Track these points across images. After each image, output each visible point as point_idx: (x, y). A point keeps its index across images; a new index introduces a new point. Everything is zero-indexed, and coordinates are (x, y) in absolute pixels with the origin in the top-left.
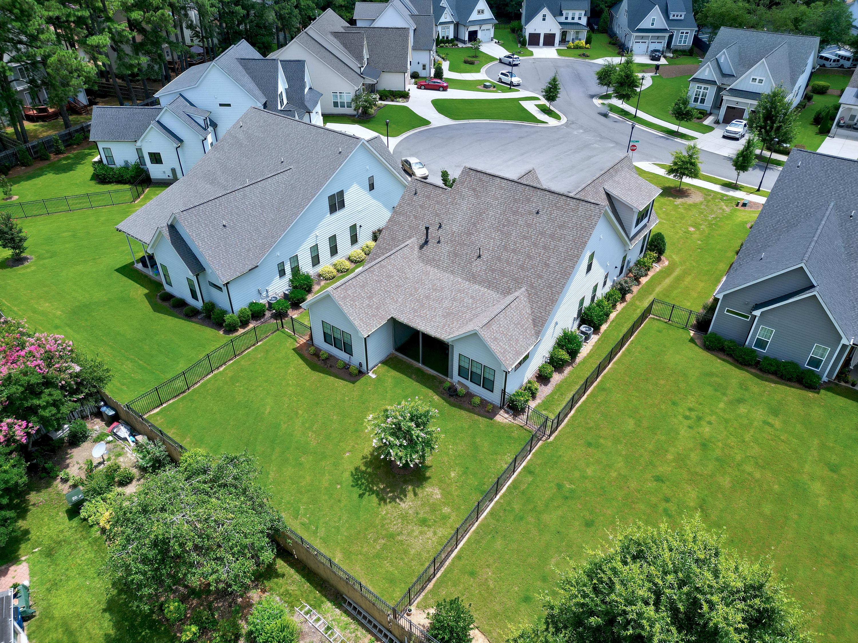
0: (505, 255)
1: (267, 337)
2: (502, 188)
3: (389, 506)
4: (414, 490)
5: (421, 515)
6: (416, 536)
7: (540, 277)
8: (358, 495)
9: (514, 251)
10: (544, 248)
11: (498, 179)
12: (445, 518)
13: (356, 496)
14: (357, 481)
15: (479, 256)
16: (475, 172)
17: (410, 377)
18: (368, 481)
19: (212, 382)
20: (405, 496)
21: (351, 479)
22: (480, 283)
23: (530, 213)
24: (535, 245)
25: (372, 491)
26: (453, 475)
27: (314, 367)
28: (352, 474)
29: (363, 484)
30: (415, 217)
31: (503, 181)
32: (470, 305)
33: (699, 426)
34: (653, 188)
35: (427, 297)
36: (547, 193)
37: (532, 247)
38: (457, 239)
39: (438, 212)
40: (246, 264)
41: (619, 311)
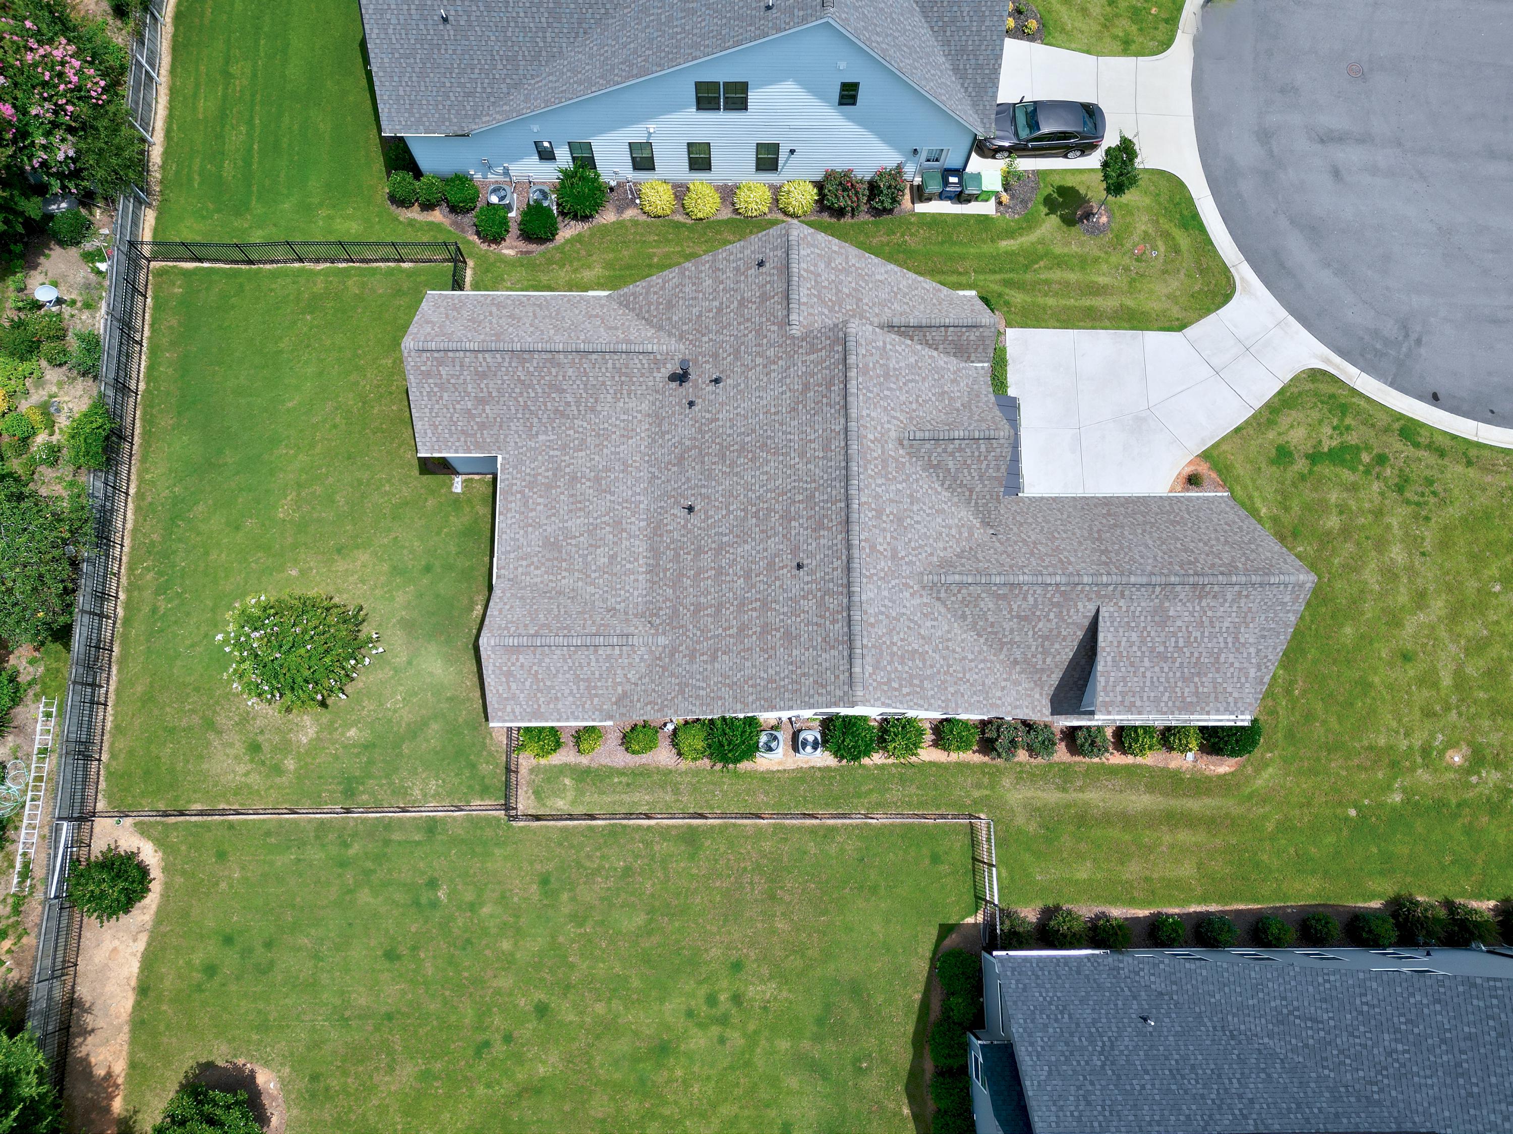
0: (707, 559)
1: (430, 261)
2: (826, 448)
5: (260, 738)
6: (228, 756)
7: (692, 658)
9: (720, 572)
10: (742, 629)
11: (843, 421)
12: (278, 770)
15: (691, 510)
16: (841, 356)
19: (288, 280)
22: (652, 549)
23: (795, 550)
24: (742, 605)
26: (352, 733)
30: (720, 310)
31: (842, 436)
32: (593, 568)
33: (702, 1026)
34: (1236, 695)
35: (574, 479)
36: (844, 557)
37: (735, 603)
38: (707, 437)
39: (743, 348)
40: (450, 120)
41: (949, 759)
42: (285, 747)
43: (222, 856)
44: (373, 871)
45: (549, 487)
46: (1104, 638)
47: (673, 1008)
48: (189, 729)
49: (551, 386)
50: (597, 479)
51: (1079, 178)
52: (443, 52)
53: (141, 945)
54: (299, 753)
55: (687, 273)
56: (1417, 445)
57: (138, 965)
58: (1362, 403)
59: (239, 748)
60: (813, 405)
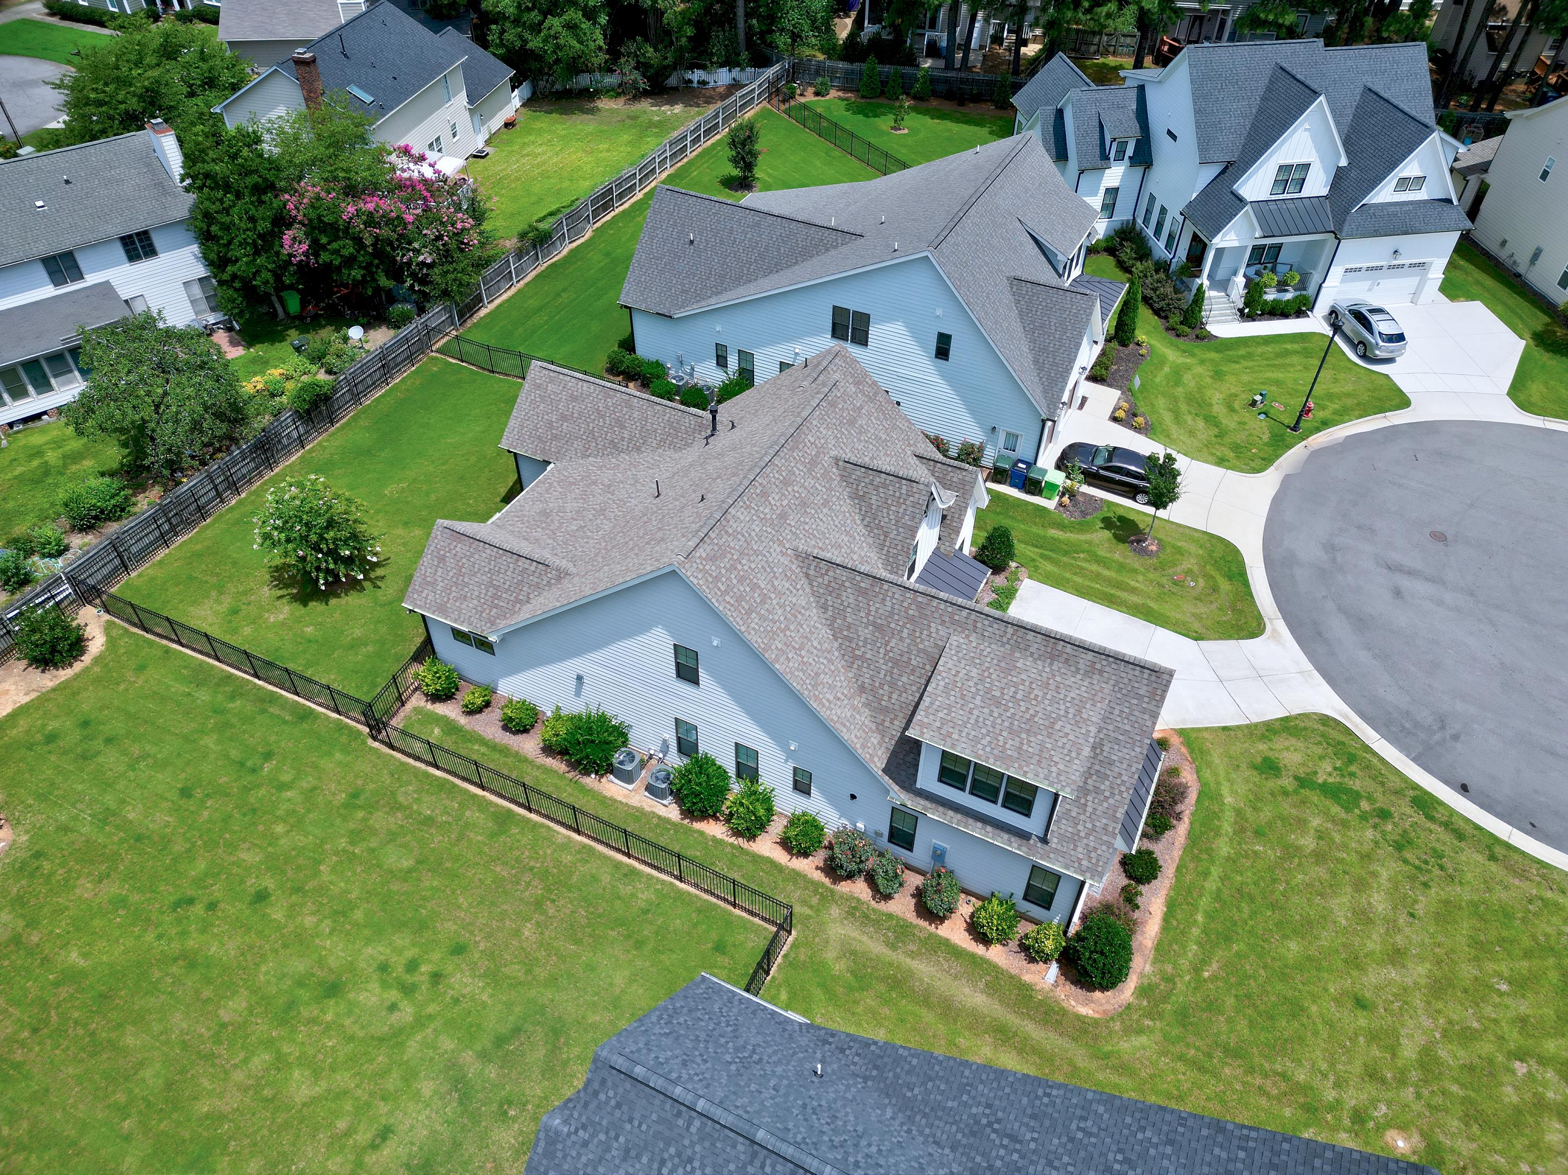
3: (266, 576)
4: (289, 595)
5: (244, 607)
6: (212, 609)
15: (657, 496)
20: (281, 589)
42: (254, 619)
43: (141, 668)
44: (233, 726)
45: (572, 484)
47: (373, 954)
48: (205, 583)
49: (617, 421)
52: (681, 261)
53: (25, 700)
54: (260, 626)
56: (1431, 818)
57: (11, 711)
58: (1375, 761)
59: (224, 607)
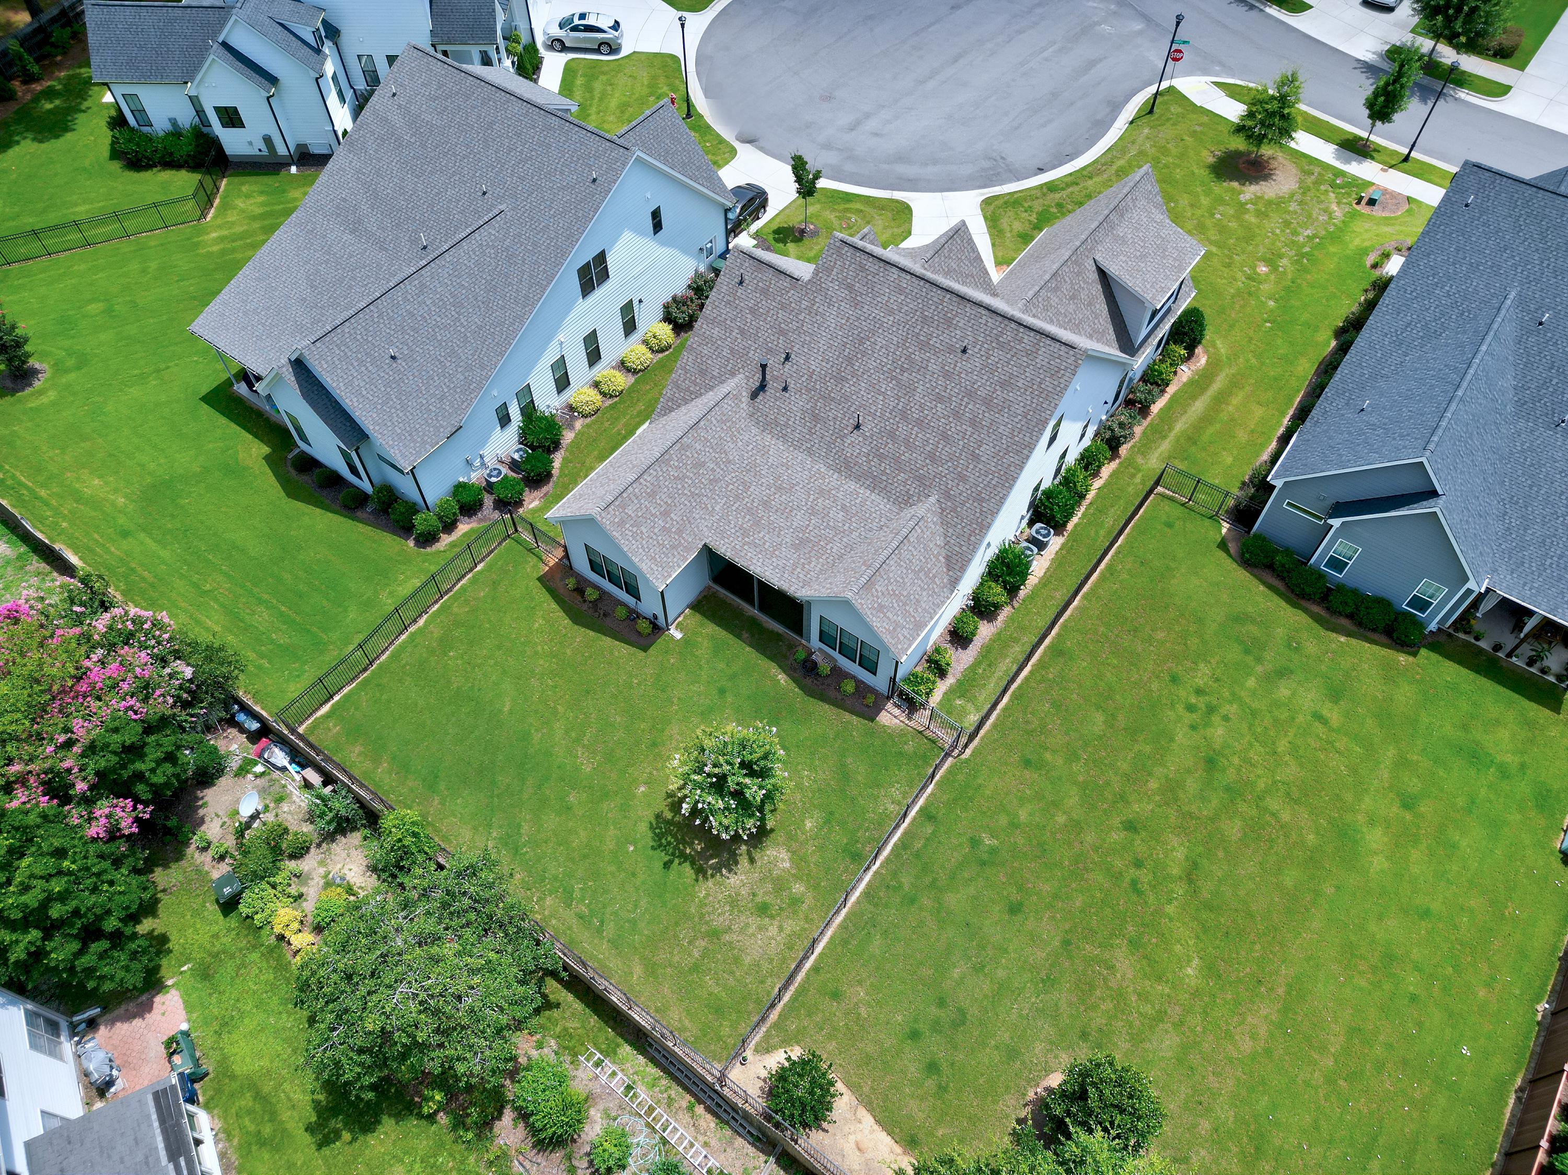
0: (903, 429)
1: (492, 551)
2: (901, 291)
3: (710, 883)
4: (749, 853)
5: (758, 899)
6: (753, 935)
7: (962, 478)
8: (661, 864)
9: (919, 423)
10: (973, 422)
11: (894, 270)
12: (796, 902)
13: (658, 865)
14: (660, 839)
15: (858, 427)
16: (852, 250)
17: (739, 636)
18: (676, 839)
19: (409, 649)
20: (736, 863)
21: (650, 834)
22: (858, 479)
23: (951, 350)
24: (956, 414)
25: (684, 857)
26: (809, 824)
27: (577, 618)
28: (651, 827)
29: (669, 843)
30: (742, 332)
31: (903, 275)
32: (840, 525)
33: (1207, 724)
34: (1188, 245)
35: (766, 504)
36: (983, 312)
37: (951, 419)
38: (818, 387)
39: (783, 325)
40: (442, 426)
41: (1104, 479)
42: (780, 885)
43: (836, 995)
44: (935, 880)
45: (757, 523)
46: (1113, 269)
47: (1181, 736)
48: (705, 954)
50: (779, 488)
51: (778, 220)
52: (406, 381)
53: (868, 1120)
54: (794, 875)
55: (695, 346)
56: (1064, 189)
57: (885, 1133)
59: (754, 922)
60: (865, 288)
